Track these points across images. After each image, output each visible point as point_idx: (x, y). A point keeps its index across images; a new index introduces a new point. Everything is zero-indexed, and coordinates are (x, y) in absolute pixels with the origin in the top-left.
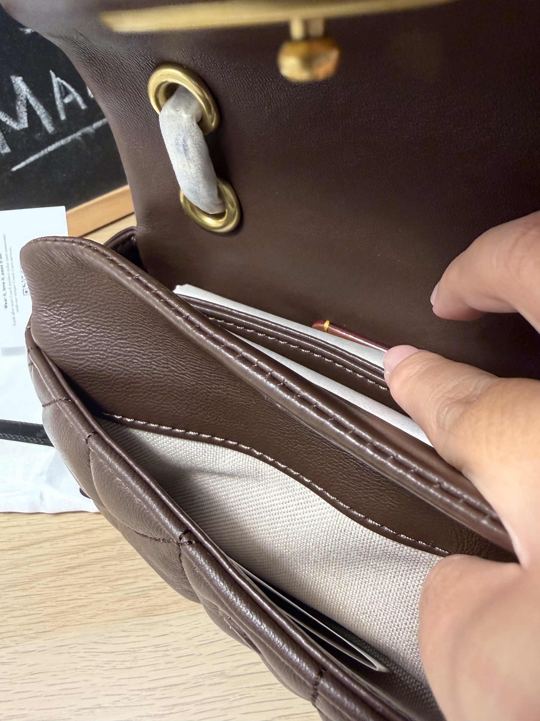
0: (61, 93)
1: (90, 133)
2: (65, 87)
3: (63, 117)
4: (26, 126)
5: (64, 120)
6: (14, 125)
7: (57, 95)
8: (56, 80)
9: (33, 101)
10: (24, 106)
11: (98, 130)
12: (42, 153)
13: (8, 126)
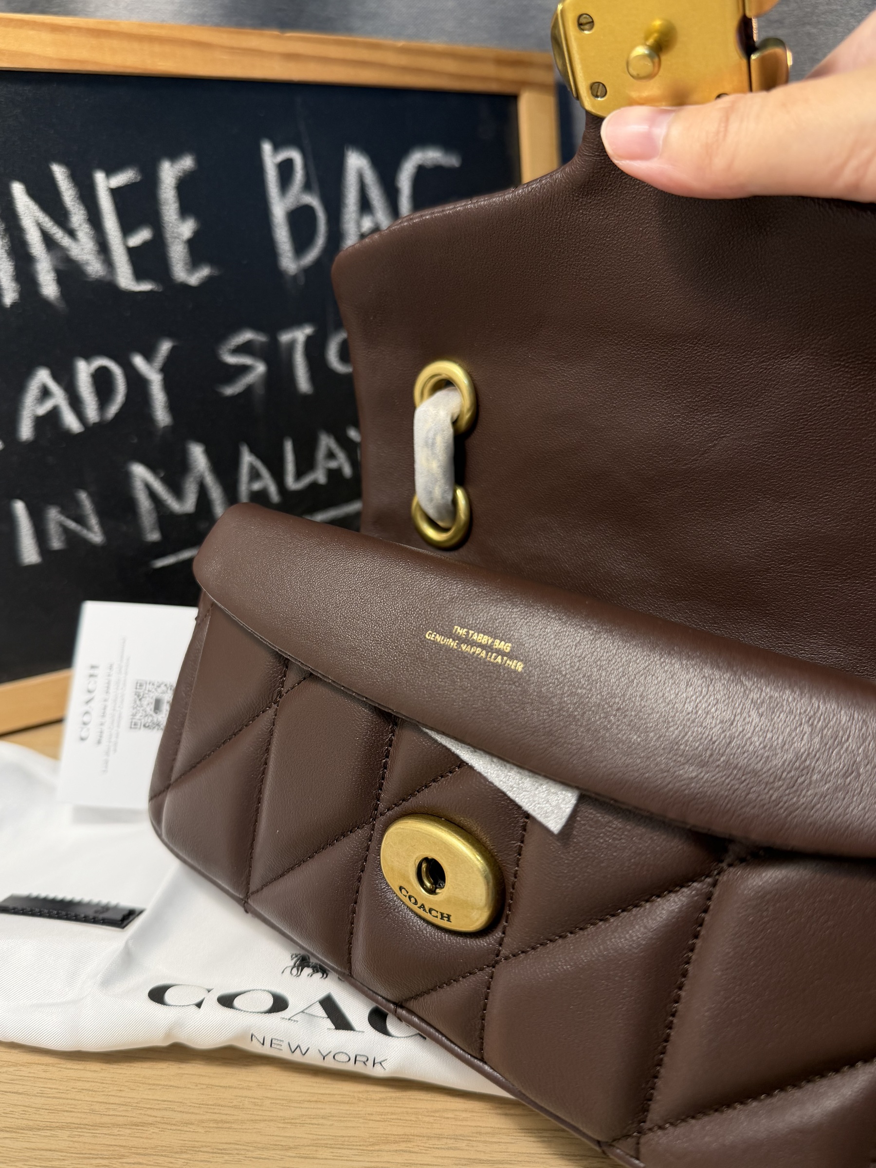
0: (250, 475)
2: (257, 468)
4: (191, 510)
6: (175, 506)
7: (244, 478)
8: (247, 459)
9: (210, 480)
10: (195, 484)
13: (166, 505)
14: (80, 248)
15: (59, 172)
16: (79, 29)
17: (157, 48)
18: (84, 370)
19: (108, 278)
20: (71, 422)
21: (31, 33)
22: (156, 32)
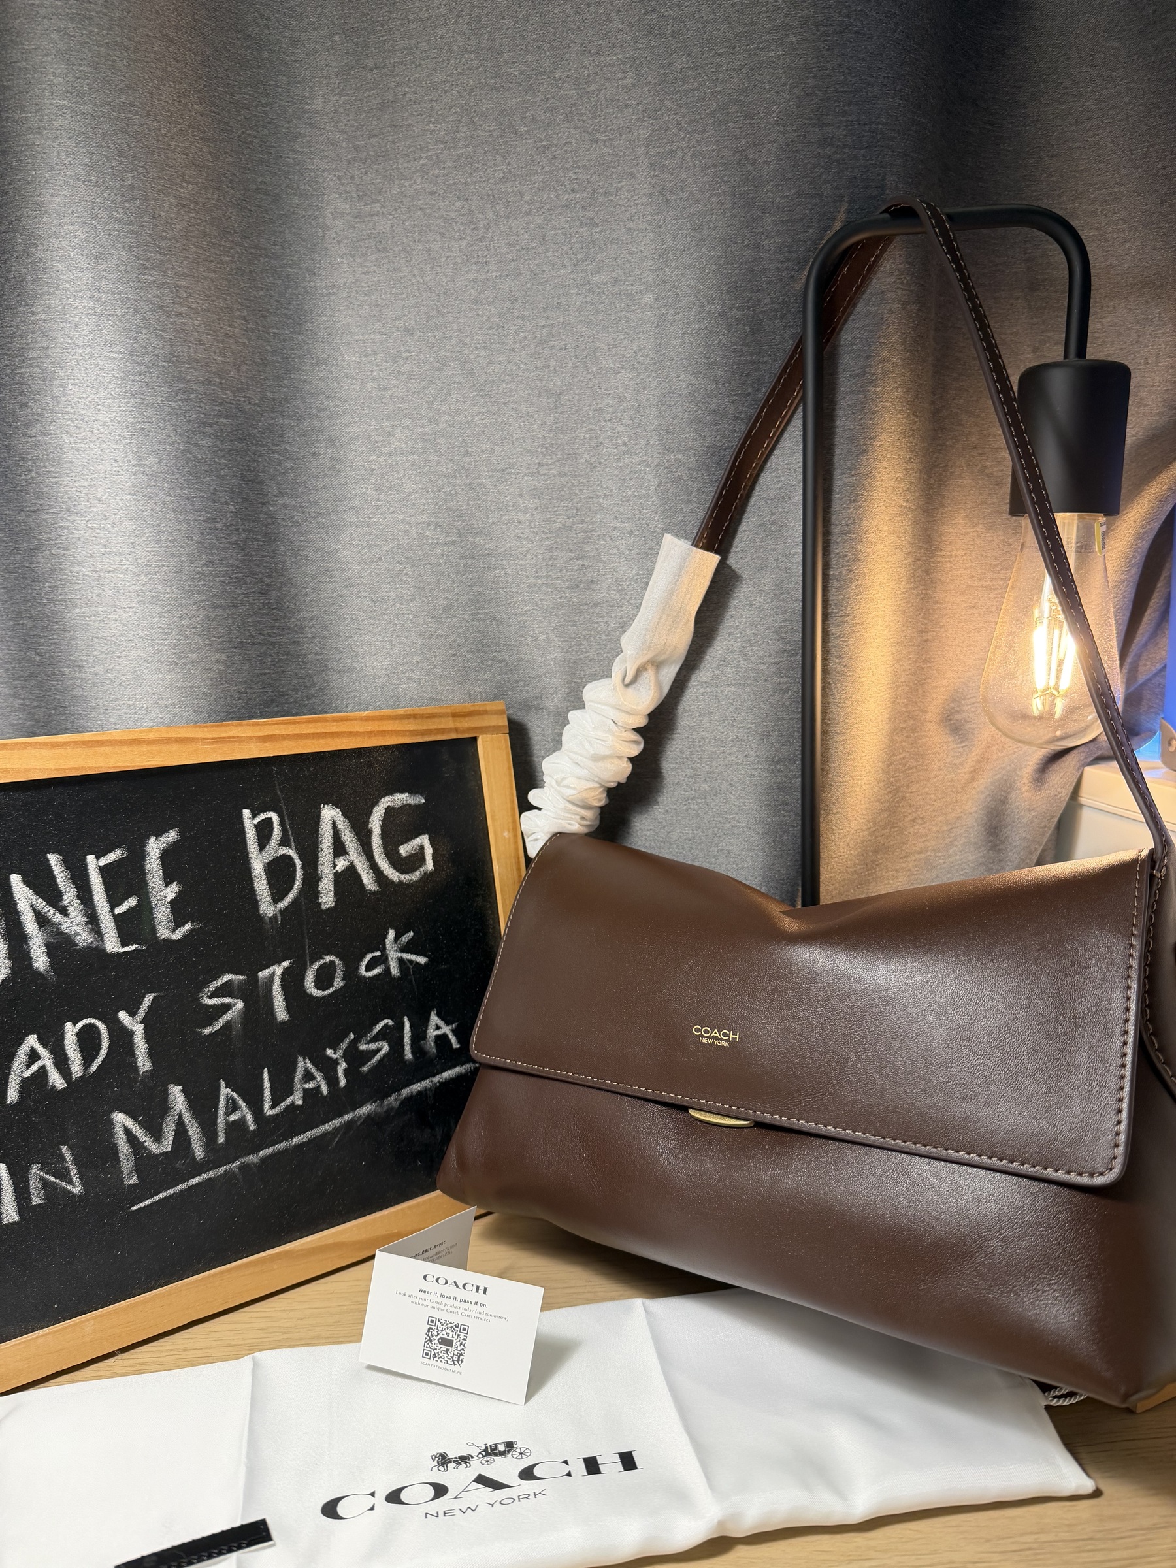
0: (227, 1108)
1: (253, 1164)
2: (234, 1100)
3: (221, 1140)
4: (169, 1149)
5: (222, 1143)
6: (154, 1148)
7: (222, 1111)
8: (225, 1091)
9: (187, 1117)
10: (174, 1123)
11: (264, 1160)
12: (179, 1187)
13: (145, 1148)
14: (69, 921)
15: (54, 860)
16: (76, 743)
17: (145, 749)
18: (70, 1031)
19: (96, 944)
20: (56, 1079)
21: (33, 751)
22: (144, 736)
